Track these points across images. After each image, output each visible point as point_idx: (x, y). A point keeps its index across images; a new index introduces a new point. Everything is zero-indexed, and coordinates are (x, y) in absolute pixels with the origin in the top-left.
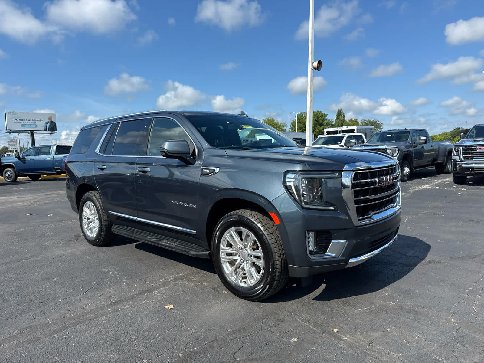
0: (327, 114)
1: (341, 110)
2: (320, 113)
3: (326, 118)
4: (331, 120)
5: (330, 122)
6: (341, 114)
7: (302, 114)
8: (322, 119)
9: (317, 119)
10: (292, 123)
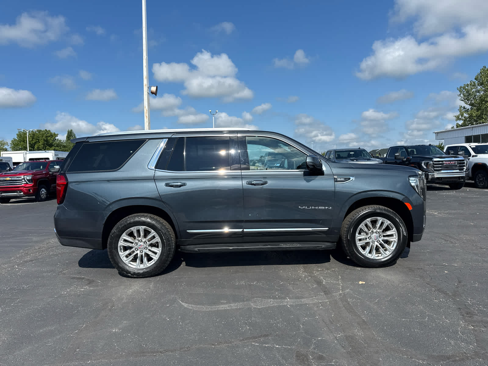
0: (58, 134)
1: (71, 130)
2: (49, 132)
3: (57, 138)
4: (62, 141)
5: (62, 142)
6: (71, 135)
7: (25, 132)
8: (52, 139)
9: (46, 139)
10: (12, 141)
